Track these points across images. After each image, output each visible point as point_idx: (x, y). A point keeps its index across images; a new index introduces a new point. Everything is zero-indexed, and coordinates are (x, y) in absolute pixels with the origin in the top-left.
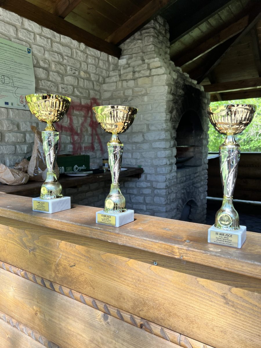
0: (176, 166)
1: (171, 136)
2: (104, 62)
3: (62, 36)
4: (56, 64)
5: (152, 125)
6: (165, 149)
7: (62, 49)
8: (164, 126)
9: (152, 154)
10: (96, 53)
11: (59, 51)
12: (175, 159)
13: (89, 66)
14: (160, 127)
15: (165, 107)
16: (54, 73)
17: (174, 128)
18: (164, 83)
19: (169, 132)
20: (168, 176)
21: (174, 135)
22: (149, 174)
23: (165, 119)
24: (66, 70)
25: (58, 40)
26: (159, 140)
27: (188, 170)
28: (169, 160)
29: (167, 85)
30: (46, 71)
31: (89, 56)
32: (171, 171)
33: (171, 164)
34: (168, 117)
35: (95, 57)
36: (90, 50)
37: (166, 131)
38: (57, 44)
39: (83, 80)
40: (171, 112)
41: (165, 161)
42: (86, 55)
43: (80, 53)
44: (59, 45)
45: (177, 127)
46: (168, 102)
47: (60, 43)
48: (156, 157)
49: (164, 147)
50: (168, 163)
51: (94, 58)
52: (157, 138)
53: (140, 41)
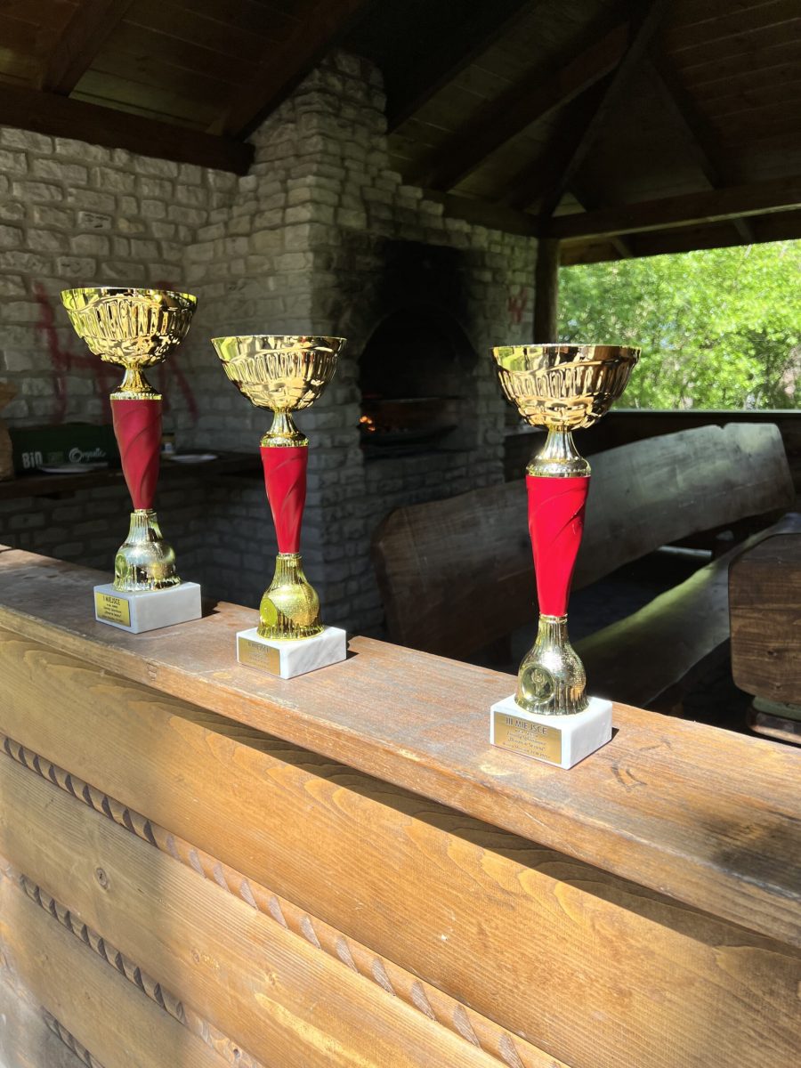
0: (360, 452)
2: (190, 188)
3: (57, 140)
4: (43, 211)
7: (58, 171)
10: (166, 168)
11: (51, 177)
12: (357, 434)
13: (142, 204)
15: (309, 304)
16: (40, 232)
18: (305, 245)
20: (331, 477)
21: (350, 373)
24: (74, 221)
25: (47, 150)
29: (311, 250)
30: (16, 230)
31: (143, 180)
32: (341, 463)
35: (162, 179)
36: (145, 163)
38: (45, 162)
39: (125, 241)
40: (334, 316)
42: (133, 177)
43: (113, 175)
44: (51, 164)
47: (54, 158)
51: (157, 181)
53: (291, 126)
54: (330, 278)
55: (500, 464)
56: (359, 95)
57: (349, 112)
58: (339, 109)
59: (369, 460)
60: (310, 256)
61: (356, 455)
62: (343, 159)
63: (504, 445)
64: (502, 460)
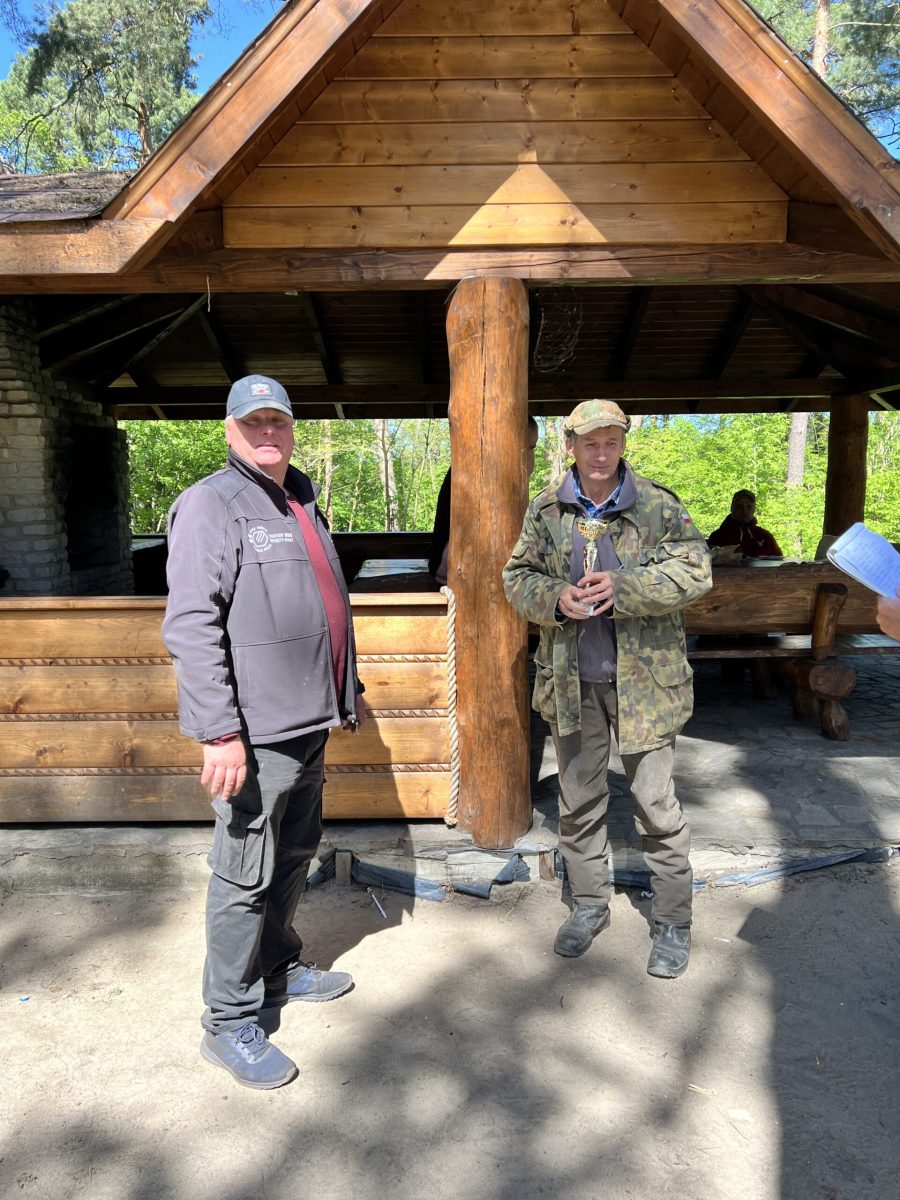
0: (68, 564)
1: (56, 513)
5: (21, 497)
6: (47, 537)
8: (43, 499)
9: (24, 545)
12: (66, 552)
14: (35, 501)
15: (43, 469)
17: (60, 500)
18: (38, 432)
19: (52, 509)
20: (56, 581)
21: (62, 512)
22: (21, 579)
23: (43, 488)
26: (36, 522)
27: (91, 571)
28: (56, 555)
29: (43, 435)
32: (60, 573)
33: (60, 561)
34: (50, 485)
37: (47, 507)
40: (53, 476)
41: (48, 557)
45: (64, 499)
46: (46, 462)
48: (32, 551)
49: (45, 533)
50: (55, 559)
52: (31, 518)
54: (52, 451)
55: (131, 573)
56: (25, 320)
57: (21, 331)
58: (16, 330)
59: (73, 569)
60: (43, 438)
61: (66, 567)
62: (23, 364)
63: (132, 559)
64: (132, 570)
